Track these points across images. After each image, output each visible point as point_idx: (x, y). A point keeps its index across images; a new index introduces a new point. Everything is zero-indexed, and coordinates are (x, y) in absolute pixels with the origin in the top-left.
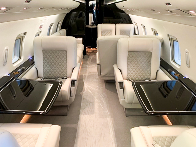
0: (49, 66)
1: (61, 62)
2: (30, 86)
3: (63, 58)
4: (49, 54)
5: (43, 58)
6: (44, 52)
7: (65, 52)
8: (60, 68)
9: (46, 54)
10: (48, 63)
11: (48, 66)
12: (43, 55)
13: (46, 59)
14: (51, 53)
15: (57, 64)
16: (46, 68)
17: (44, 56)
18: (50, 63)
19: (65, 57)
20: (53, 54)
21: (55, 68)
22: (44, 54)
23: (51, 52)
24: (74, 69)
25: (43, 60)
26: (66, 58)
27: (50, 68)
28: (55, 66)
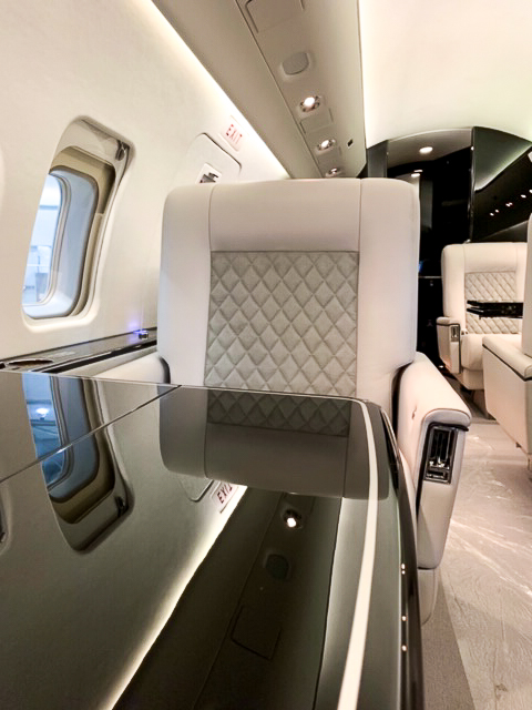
0: (242, 350)
1: (323, 322)
2: (118, 490)
3: (335, 302)
4: (251, 276)
5: (212, 298)
6: (221, 262)
7: (347, 262)
8: (311, 366)
9: (231, 276)
10: (238, 330)
11: (236, 349)
12: (213, 284)
13: (228, 305)
14: (261, 267)
15: (292, 335)
16: (225, 363)
17: (219, 286)
18: (248, 333)
19: (347, 290)
20: (271, 276)
21: (279, 362)
22: (216, 275)
23: (260, 262)
24: (401, 370)
25: (211, 315)
26: (356, 298)
27: (246, 364)
28: (279, 349)
